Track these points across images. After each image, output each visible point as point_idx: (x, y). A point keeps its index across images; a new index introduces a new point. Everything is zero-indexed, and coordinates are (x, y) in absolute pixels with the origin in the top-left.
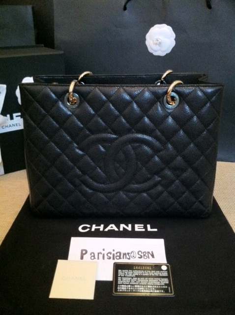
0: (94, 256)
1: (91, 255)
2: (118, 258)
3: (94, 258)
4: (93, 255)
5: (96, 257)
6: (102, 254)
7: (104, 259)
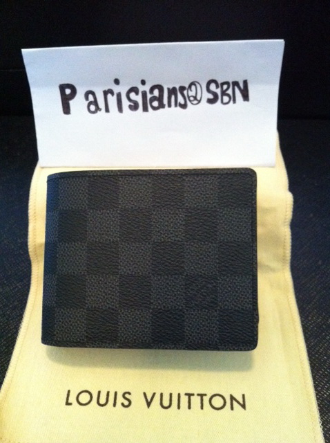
0: (95, 103)
1: (87, 98)
2: (156, 104)
3: (98, 109)
4: (91, 98)
5: (101, 104)
6: (115, 96)
7: (120, 109)
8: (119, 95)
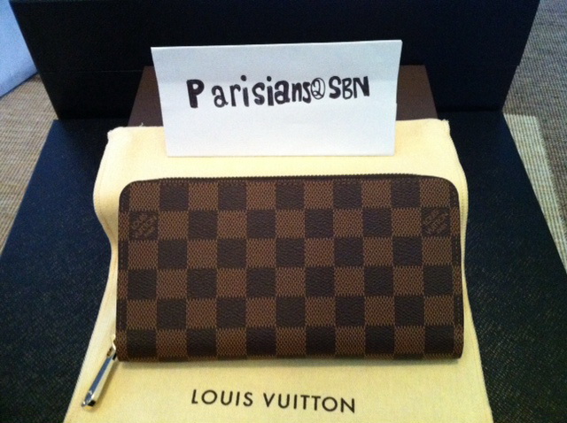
0: (222, 97)
1: (214, 93)
2: (281, 98)
3: (225, 103)
4: (218, 92)
5: (228, 98)
6: (242, 90)
7: (246, 103)
8: (245, 91)
